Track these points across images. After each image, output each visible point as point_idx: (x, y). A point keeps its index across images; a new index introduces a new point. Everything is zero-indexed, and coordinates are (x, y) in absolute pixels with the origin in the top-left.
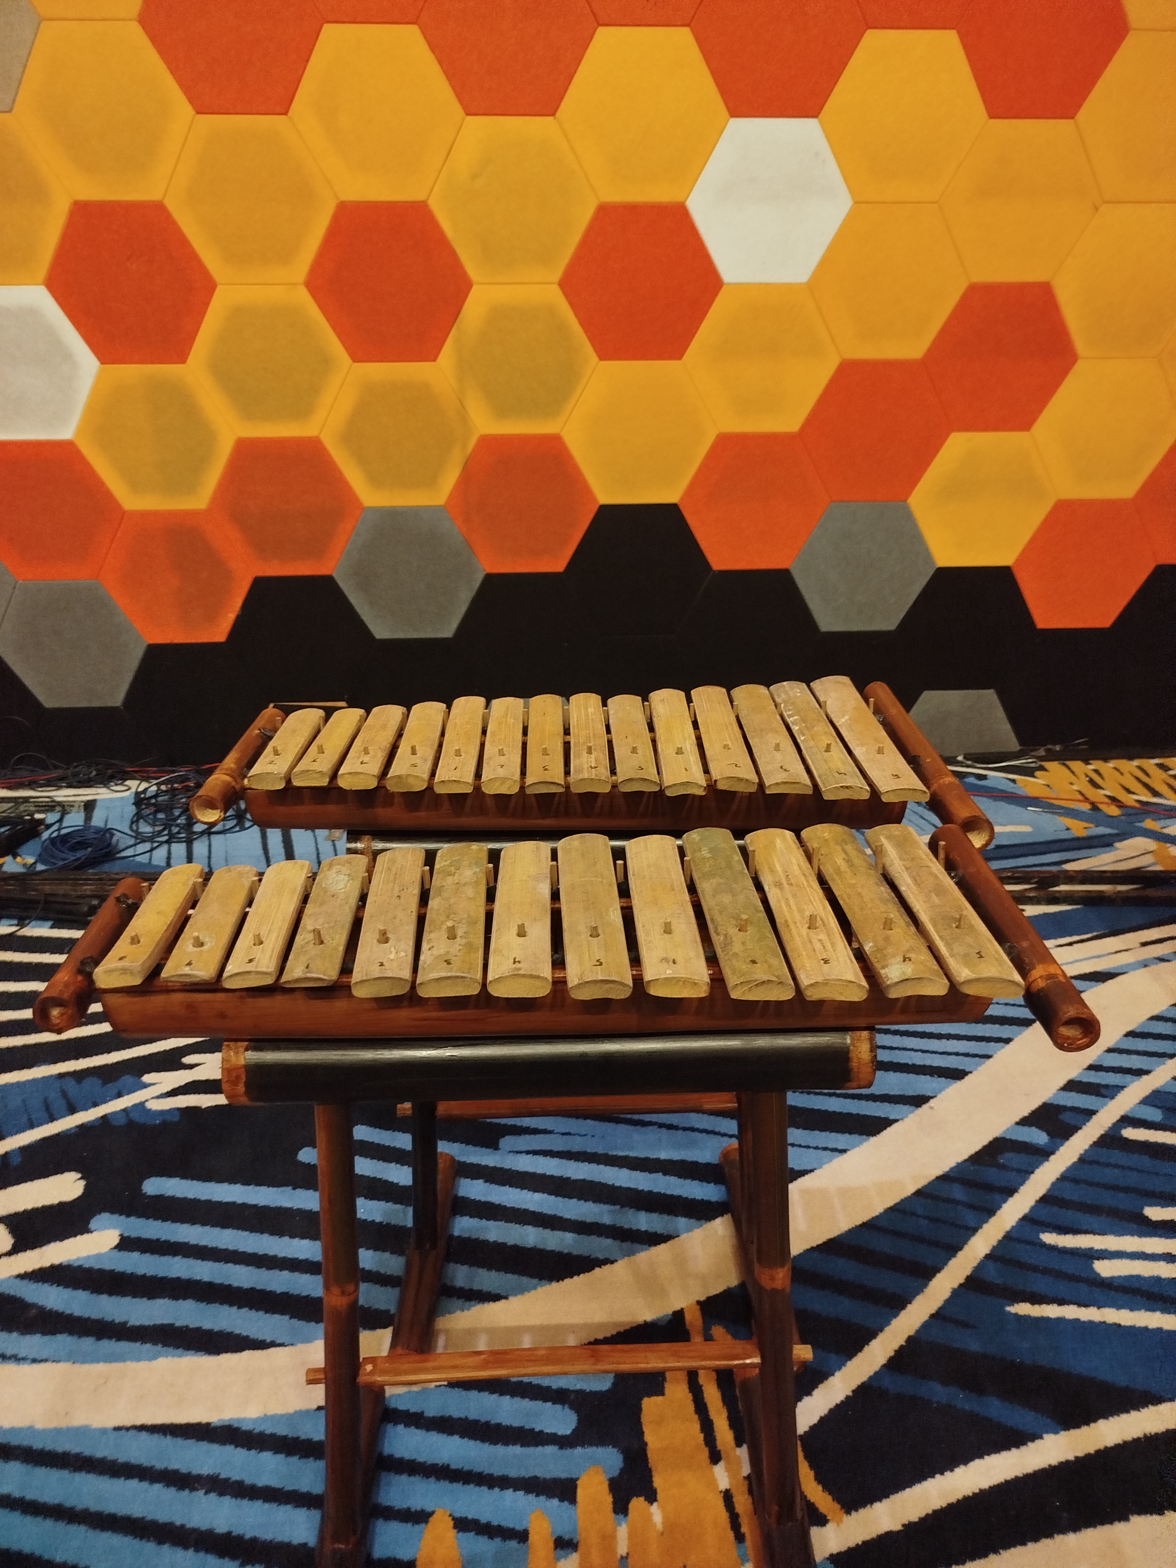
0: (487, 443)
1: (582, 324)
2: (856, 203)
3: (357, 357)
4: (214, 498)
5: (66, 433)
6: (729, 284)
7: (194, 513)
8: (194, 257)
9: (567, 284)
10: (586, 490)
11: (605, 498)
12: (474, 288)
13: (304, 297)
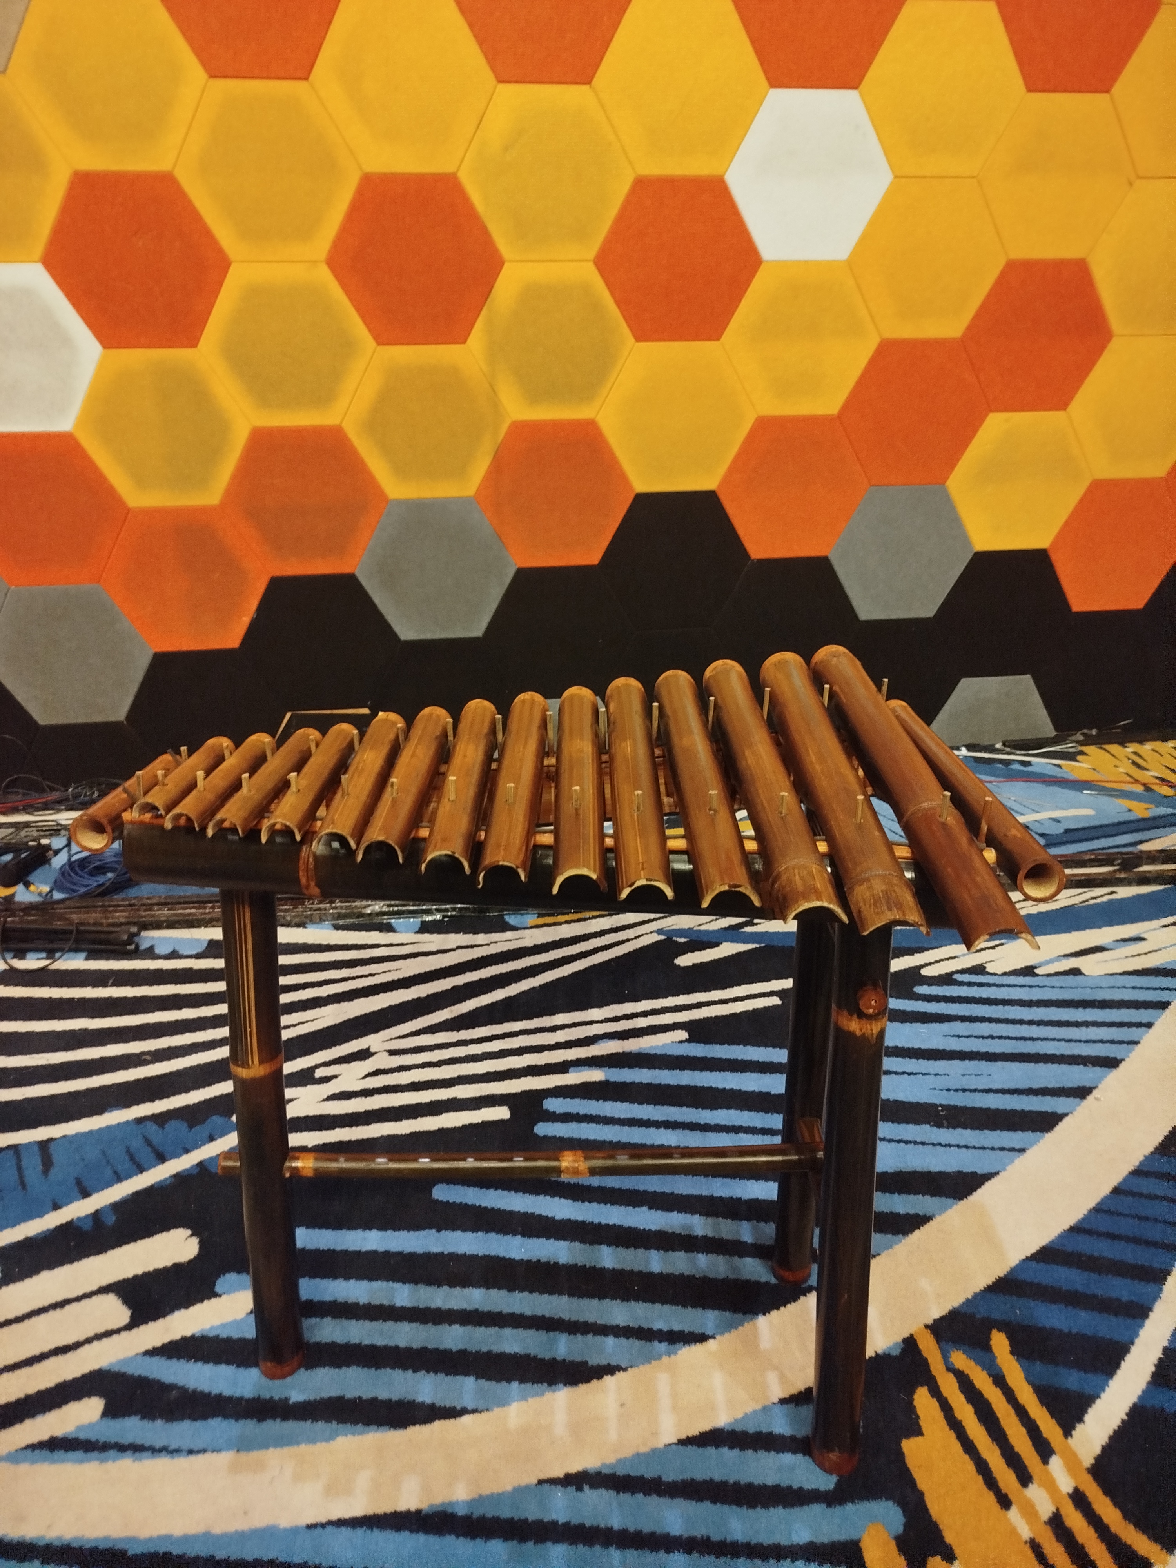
0: (520, 429)
1: (618, 304)
2: (896, 177)
3: (381, 340)
4: (228, 492)
5: (64, 424)
6: (767, 261)
7: (203, 510)
8: (207, 233)
9: (602, 262)
10: (623, 478)
11: (642, 486)
12: (506, 265)
13: (325, 275)
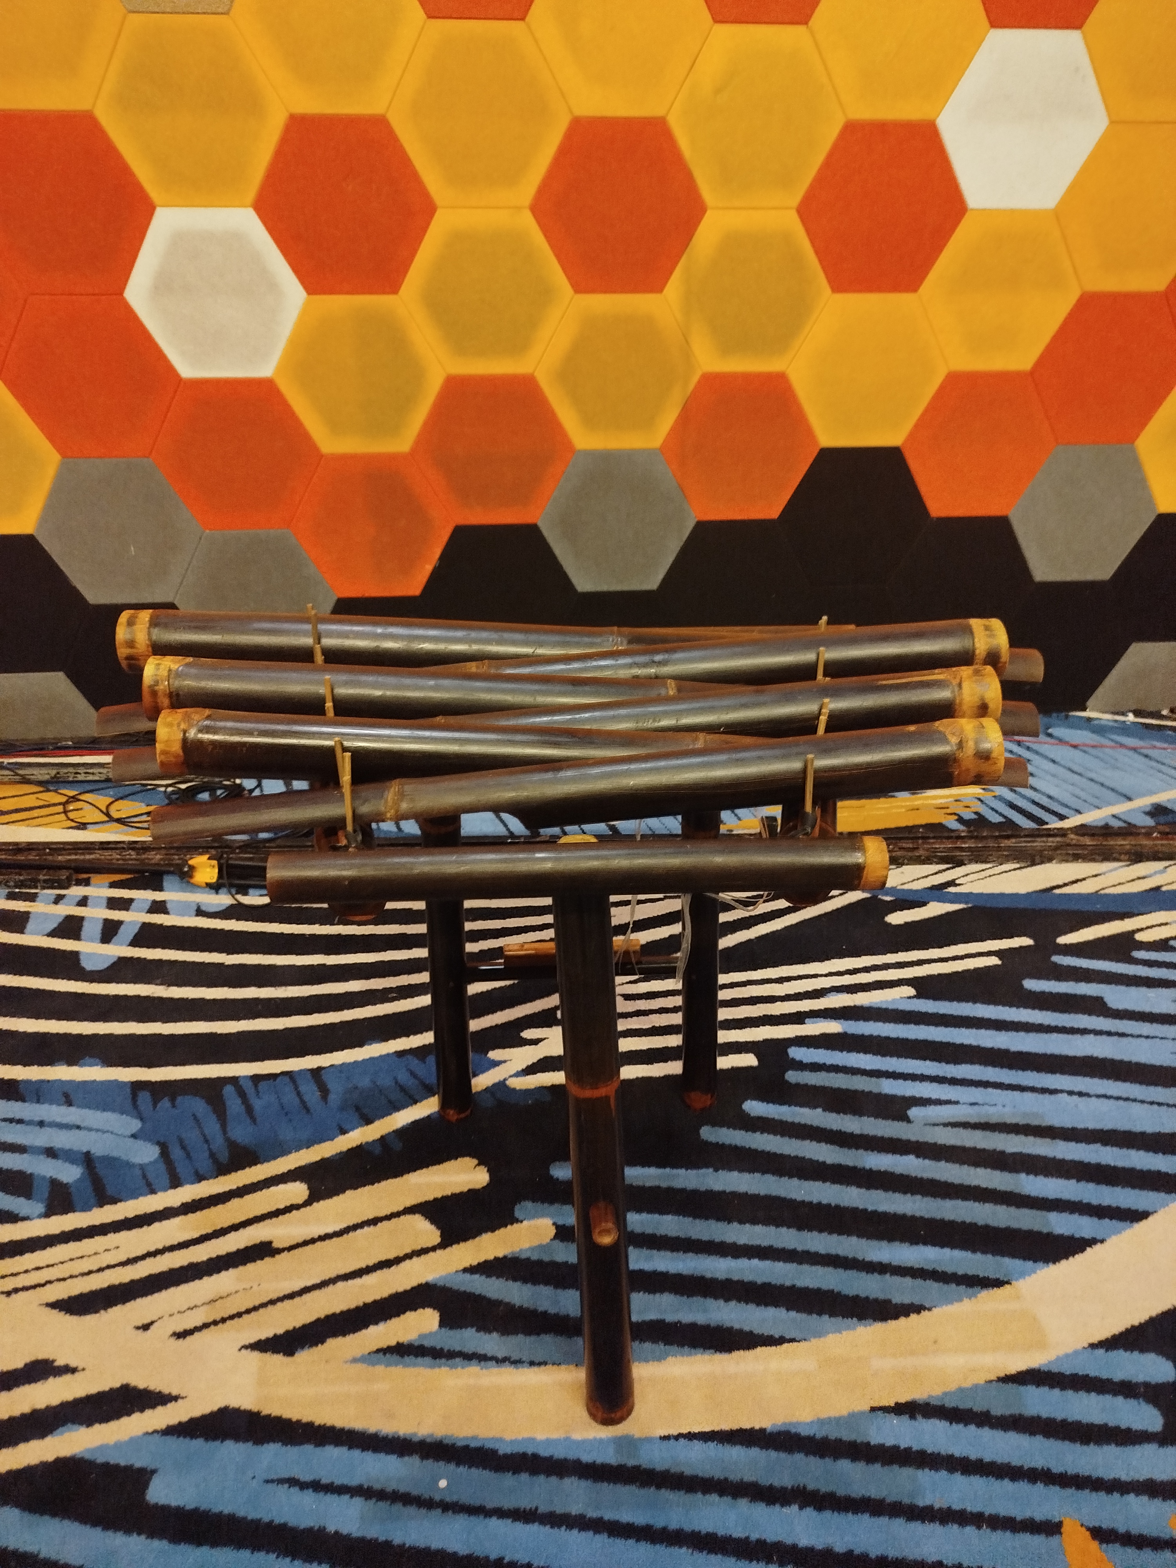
0: (710, 381)
1: (817, 252)
2: (1112, 122)
3: (579, 288)
4: (418, 442)
5: (265, 370)
6: (972, 210)
7: (393, 458)
8: (415, 177)
9: (805, 211)
10: (809, 432)
11: (828, 438)
12: (709, 213)
13: (528, 222)
